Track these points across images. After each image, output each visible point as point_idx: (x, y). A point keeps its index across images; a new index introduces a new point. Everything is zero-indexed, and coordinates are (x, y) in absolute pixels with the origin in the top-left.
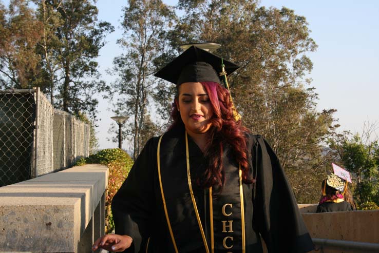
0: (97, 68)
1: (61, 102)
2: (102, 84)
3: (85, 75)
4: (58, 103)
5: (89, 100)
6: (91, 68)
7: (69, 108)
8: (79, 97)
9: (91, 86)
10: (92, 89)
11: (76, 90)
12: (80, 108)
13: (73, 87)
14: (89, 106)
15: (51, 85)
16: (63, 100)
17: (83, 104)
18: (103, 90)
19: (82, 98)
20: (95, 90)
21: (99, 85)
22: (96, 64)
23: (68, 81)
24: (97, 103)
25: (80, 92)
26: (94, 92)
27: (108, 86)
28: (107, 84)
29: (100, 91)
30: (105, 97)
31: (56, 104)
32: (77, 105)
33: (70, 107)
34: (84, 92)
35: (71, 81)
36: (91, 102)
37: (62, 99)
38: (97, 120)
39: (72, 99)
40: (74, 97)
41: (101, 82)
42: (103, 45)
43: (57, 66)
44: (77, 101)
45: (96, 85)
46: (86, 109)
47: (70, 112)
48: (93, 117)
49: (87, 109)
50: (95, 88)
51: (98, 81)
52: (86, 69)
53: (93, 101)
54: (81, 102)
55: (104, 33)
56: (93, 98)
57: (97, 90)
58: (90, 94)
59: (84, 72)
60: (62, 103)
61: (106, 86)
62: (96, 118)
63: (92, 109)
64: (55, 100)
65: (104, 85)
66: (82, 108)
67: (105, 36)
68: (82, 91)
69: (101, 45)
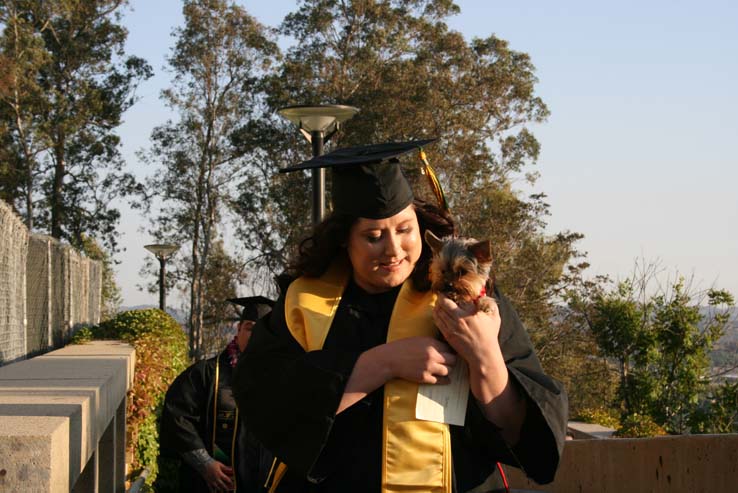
1: (47, 214)
2: (130, 180)
3: (95, 162)
4: (42, 216)
5: (102, 212)
6: (107, 148)
7: (63, 227)
8: (83, 205)
10: (108, 190)
11: (78, 191)
12: (85, 227)
13: (71, 184)
14: (101, 222)
15: (28, 181)
16: (52, 210)
17: (91, 219)
18: (130, 193)
19: (90, 207)
20: (114, 192)
21: (121, 181)
22: (116, 140)
23: (60, 172)
24: (118, 216)
25: (85, 195)
26: (112, 195)
27: (140, 185)
28: (139, 180)
29: (124, 194)
30: (135, 206)
31: (40, 217)
32: (78, 220)
33: (65, 224)
34: (93, 195)
35: (67, 173)
36: (105, 214)
37: (48, 209)
38: (119, 251)
39: (70, 209)
40: (73, 205)
41: (126, 176)
42: (132, 102)
43: (40, 144)
44: (79, 214)
45: (116, 182)
46: (96, 228)
47: (65, 235)
48: (110, 244)
49: (98, 229)
50: (113, 187)
51: (120, 174)
52: (97, 150)
53: (110, 212)
54: (87, 215)
55: (134, 81)
56: (111, 206)
57: (119, 192)
58: (105, 200)
59: (93, 155)
60: (50, 217)
61: (136, 185)
62: (116, 248)
63: (109, 230)
64: (36, 212)
65: (133, 182)
66: (89, 226)
67: (135, 86)
68: (90, 193)
69: (126, 104)
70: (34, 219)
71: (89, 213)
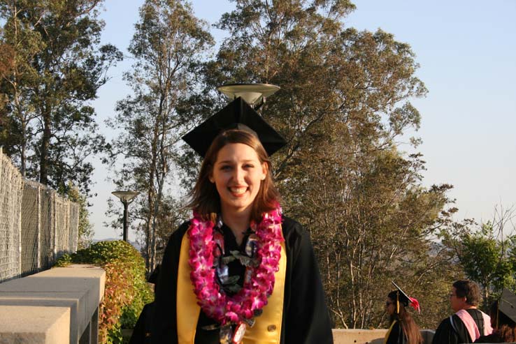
0: (92, 117)
1: (37, 167)
2: (100, 141)
3: (74, 127)
4: (33, 167)
5: (79, 166)
6: (84, 116)
7: (48, 177)
8: (65, 160)
9: (84, 143)
10: (84, 149)
11: (60, 149)
12: (67, 177)
13: (56, 144)
14: (78, 174)
15: (23, 142)
16: (40, 164)
17: (71, 171)
18: (101, 151)
19: (70, 162)
20: (89, 150)
21: (95, 141)
22: (91, 111)
23: (47, 135)
24: (91, 169)
25: (66, 152)
26: (88, 153)
27: (108, 144)
28: (108, 141)
29: (96, 152)
30: (105, 161)
31: (30, 169)
32: (61, 171)
33: (51, 175)
34: (72, 152)
35: (53, 135)
36: (82, 168)
38: (91, 196)
39: (53, 163)
40: (57, 160)
41: (97, 137)
42: (105, 82)
43: (32, 113)
44: (61, 167)
45: (91, 142)
46: (75, 178)
47: (50, 183)
48: (85, 190)
49: (76, 179)
50: (88, 147)
51: (93, 136)
52: (76, 117)
53: (85, 166)
54: (68, 168)
55: (106, 63)
56: (85, 161)
57: (93, 150)
58: (82, 156)
59: (73, 122)
60: (39, 168)
61: (106, 144)
62: (89, 193)
63: (84, 179)
64: (28, 164)
65: (103, 142)
66: (69, 177)
67: (107, 68)
68: (70, 151)
69: (100, 82)
70: (27, 170)
71: (70, 167)
